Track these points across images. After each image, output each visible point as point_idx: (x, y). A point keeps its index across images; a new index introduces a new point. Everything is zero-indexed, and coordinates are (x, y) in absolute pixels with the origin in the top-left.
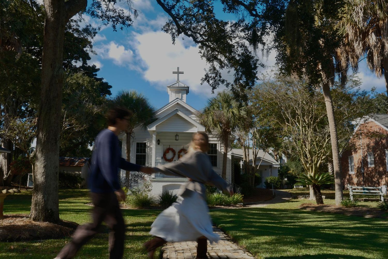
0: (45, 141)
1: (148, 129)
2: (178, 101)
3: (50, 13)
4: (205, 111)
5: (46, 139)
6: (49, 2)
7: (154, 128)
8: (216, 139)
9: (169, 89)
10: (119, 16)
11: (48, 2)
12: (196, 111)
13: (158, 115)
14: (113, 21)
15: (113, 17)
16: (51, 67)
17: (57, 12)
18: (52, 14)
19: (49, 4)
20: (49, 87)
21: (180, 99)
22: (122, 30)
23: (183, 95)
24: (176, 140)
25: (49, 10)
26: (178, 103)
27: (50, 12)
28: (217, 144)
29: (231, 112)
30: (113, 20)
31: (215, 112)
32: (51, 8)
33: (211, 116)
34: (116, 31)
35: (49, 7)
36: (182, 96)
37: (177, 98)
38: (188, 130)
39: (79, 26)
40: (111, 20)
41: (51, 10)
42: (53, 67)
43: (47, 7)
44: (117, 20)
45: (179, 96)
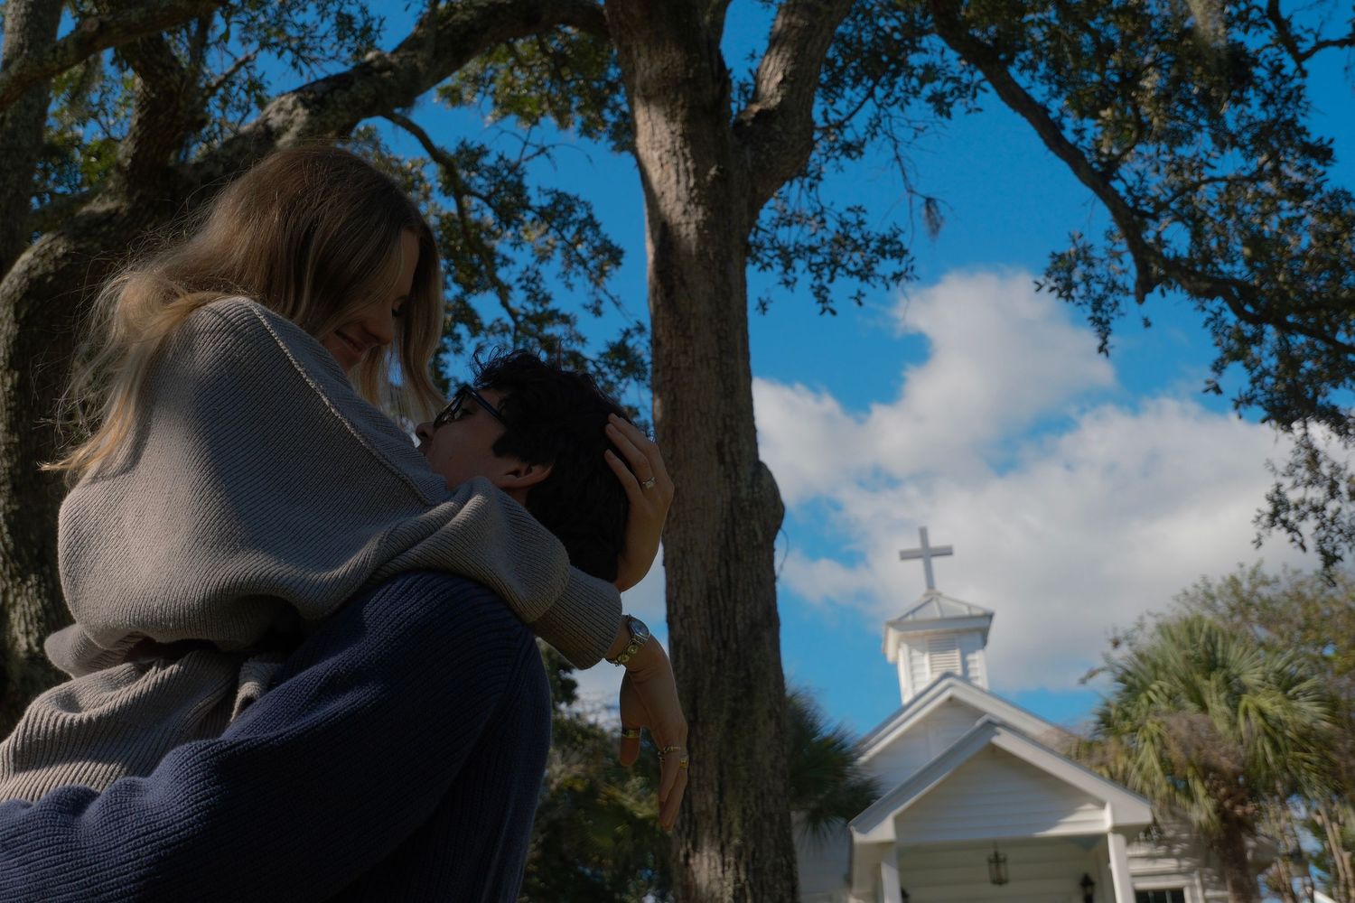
0: (742, 890)
1: (859, 838)
2: (950, 686)
3: (683, 184)
4: (1106, 721)
5: (747, 871)
6: (673, 133)
7: (885, 831)
8: (1170, 864)
9: (893, 635)
10: (842, 241)
11: (666, 135)
12: (1048, 727)
13: (866, 764)
14: (817, 270)
15: (813, 250)
16: (722, 461)
17: (715, 178)
18: (692, 190)
19: (673, 142)
20: (723, 572)
21: (959, 678)
22: (860, 304)
23: (970, 657)
24: (999, 881)
25: (677, 171)
26: (951, 699)
27: (683, 179)
28: (1187, 894)
29: (1253, 714)
30: (810, 265)
31: (1165, 718)
32: (686, 160)
33: (1152, 741)
34: (833, 313)
35: (675, 154)
36: (965, 664)
37: (947, 675)
38: (1054, 825)
39: (582, 340)
40: (800, 264)
41: (687, 170)
42: (728, 458)
43: (665, 157)
44: (834, 263)
45: (953, 660)
